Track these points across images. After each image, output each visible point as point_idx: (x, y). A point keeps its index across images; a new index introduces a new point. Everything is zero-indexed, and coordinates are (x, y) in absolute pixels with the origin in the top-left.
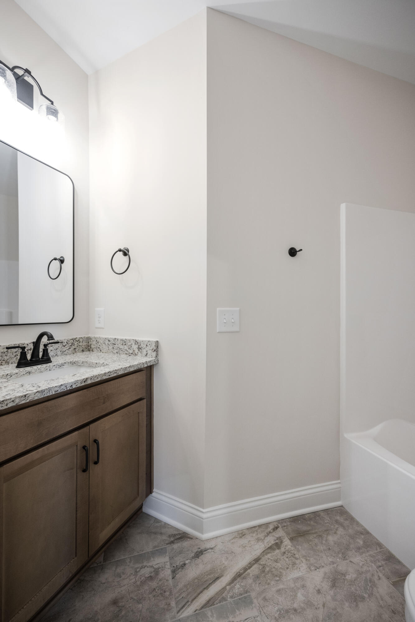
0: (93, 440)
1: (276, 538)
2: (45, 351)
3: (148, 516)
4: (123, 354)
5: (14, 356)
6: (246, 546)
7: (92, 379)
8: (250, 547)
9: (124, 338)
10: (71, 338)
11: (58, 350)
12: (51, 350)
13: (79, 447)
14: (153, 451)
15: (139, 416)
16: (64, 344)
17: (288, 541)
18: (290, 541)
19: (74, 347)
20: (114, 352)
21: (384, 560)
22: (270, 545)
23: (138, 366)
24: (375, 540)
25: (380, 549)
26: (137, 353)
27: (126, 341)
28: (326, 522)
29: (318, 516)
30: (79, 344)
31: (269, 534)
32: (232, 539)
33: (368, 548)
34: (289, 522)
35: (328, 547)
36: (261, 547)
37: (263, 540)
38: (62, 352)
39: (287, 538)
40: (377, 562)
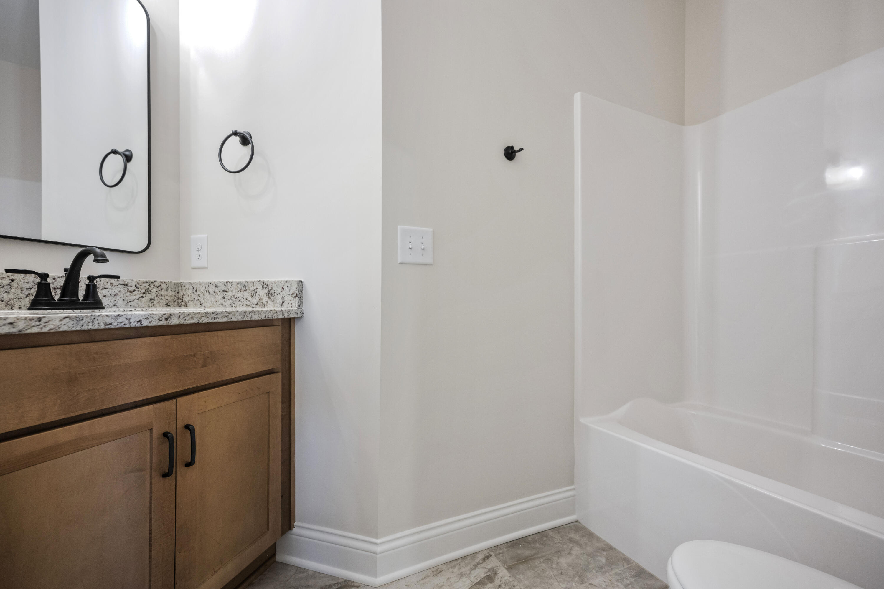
0: (184, 425)
1: (487, 570)
2: (92, 289)
3: (285, 566)
4: (241, 306)
5: (25, 296)
6: (443, 586)
7: (182, 317)
8: (449, 585)
9: (243, 280)
10: (145, 280)
11: (118, 297)
12: (105, 296)
13: (157, 432)
14: (294, 461)
15: (269, 398)
16: (131, 289)
17: (505, 571)
18: (508, 571)
19: (149, 296)
20: (225, 304)
21: (632, 577)
22: (479, 579)
23: (267, 314)
24: (621, 555)
25: (628, 565)
26: (265, 303)
27: (246, 285)
28: (556, 542)
29: (545, 537)
30: (159, 292)
31: (477, 566)
32: (422, 579)
33: (612, 566)
34: (506, 548)
35: (560, 572)
36: (465, 584)
37: (468, 575)
38: (126, 302)
39: (503, 568)
40: (624, 580)
